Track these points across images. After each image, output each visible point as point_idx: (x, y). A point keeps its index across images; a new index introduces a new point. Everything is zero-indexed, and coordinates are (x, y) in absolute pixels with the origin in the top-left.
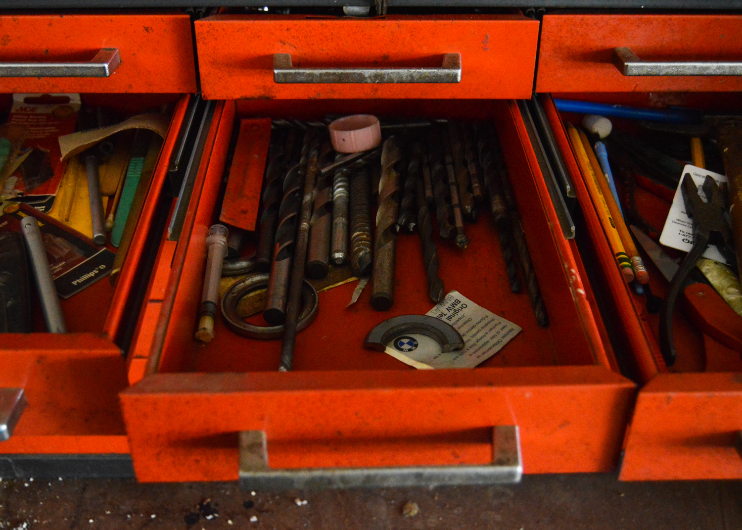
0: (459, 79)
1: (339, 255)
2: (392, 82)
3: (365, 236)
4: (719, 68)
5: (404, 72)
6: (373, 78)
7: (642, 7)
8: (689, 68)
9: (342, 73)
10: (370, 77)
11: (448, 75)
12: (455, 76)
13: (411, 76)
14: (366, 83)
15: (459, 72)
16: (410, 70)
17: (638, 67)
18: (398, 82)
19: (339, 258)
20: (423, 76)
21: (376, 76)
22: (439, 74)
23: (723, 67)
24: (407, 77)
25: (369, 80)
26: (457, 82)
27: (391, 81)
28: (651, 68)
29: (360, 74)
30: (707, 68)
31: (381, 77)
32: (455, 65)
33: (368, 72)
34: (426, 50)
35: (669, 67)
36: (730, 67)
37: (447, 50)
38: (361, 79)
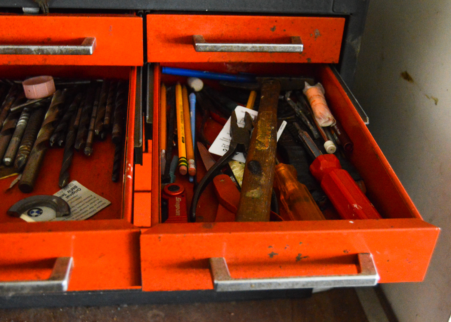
0: (91, 52)
1: (7, 160)
2: (50, 54)
3: (26, 148)
4: (253, 47)
5: (56, 48)
6: (37, 51)
7: (207, 10)
8: (235, 47)
9: (17, 48)
10: (35, 51)
11: (84, 50)
12: (89, 51)
13: (61, 51)
14: (33, 54)
15: (91, 48)
16: (60, 47)
17: (203, 46)
18: (53, 54)
19: (7, 162)
20: (68, 50)
21: (39, 50)
22: (78, 49)
23: (256, 47)
24: (58, 51)
25: (35, 53)
26: (90, 54)
27: (48, 54)
28: (212, 47)
29: (28, 49)
30: (246, 47)
31: (42, 51)
32: (89, 44)
33: (33, 48)
34: (74, 35)
35: (223, 46)
36: (260, 47)
37: (87, 35)
38: (29, 52)
